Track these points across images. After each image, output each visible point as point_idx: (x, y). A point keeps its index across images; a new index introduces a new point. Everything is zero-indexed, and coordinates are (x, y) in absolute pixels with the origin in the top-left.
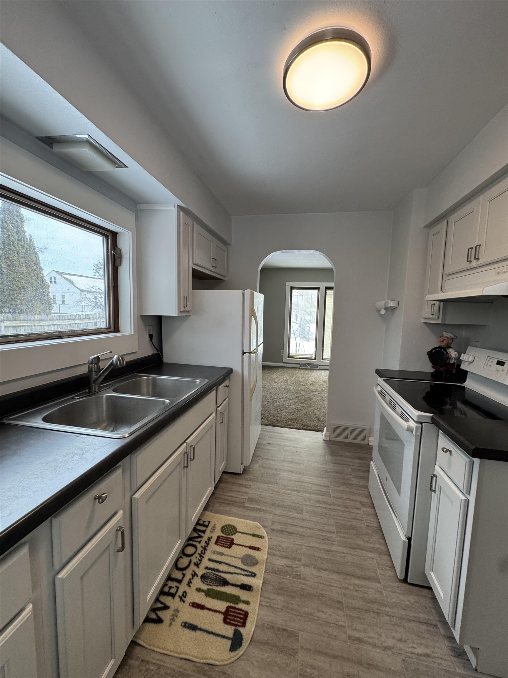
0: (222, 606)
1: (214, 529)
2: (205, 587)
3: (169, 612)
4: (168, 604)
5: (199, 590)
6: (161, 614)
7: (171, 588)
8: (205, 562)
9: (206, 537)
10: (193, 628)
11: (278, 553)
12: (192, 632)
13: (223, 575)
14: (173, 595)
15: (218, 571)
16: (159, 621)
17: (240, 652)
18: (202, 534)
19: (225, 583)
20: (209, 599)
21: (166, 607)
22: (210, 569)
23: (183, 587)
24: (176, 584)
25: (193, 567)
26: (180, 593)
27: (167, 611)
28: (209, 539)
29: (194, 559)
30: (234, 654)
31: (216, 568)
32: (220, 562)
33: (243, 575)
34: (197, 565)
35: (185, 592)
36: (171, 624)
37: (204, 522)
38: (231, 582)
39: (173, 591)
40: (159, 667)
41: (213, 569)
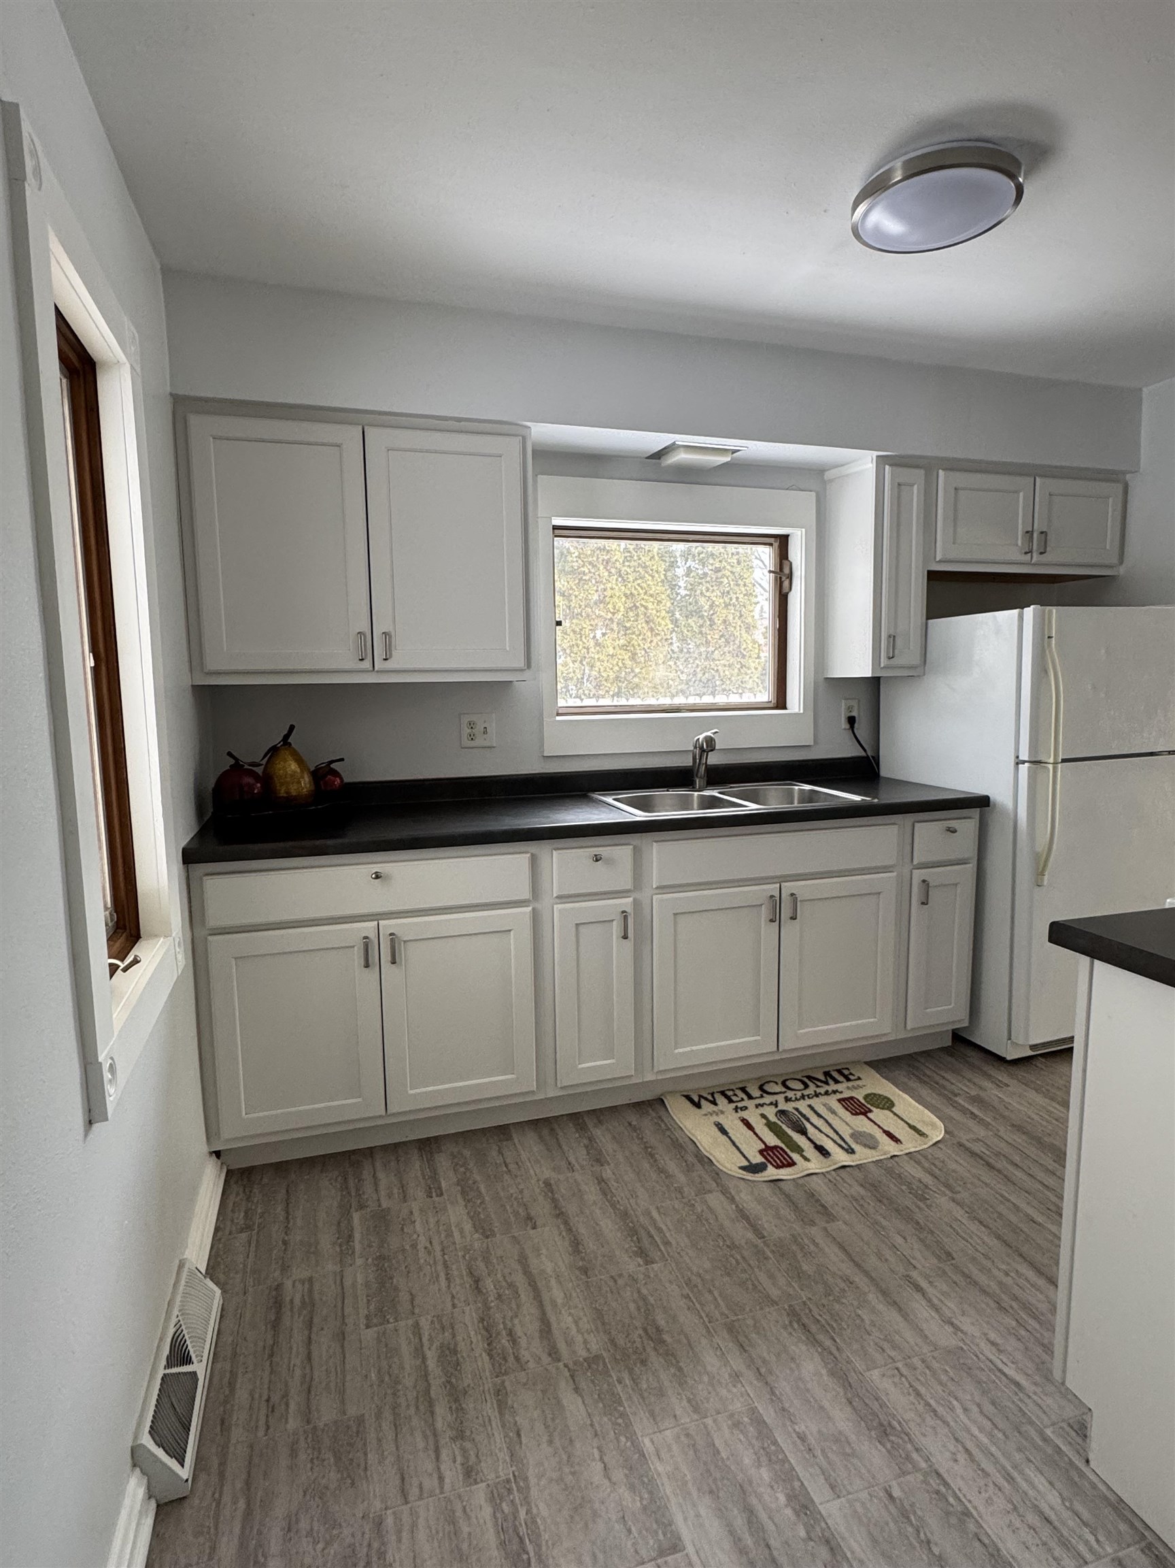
0: (772, 1140)
1: (859, 1087)
2: (773, 1118)
3: (712, 1108)
4: (717, 1101)
5: (763, 1116)
6: (703, 1102)
7: (735, 1095)
8: (802, 1106)
9: (833, 1086)
10: (723, 1131)
11: (927, 1165)
12: (719, 1134)
13: (808, 1126)
14: (731, 1101)
15: (808, 1120)
16: (698, 1106)
17: (749, 1176)
18: (831, 1082)
19: (803, 1132)
20: (766, 1129)
21: (714, 1103)
22: (801, 1113)
23: (751, 1104)
24: (745, 1097)
25: (780, 1098)
26: (740, 1105)
27: (713, 1106)
28: (835, 1092)
29: (790, 1094)
30: (741, 1171)
31: (808, 1115)
32: (819, 1116)
33: (835, 1142)
34: (787, 1100)
35: (746, 1108)
36: (706, 1115)
37: (851, 1074)
38: (809, 1135)
39: (734, 1098)
40: (668, 1129)
41: (804, 1116)
